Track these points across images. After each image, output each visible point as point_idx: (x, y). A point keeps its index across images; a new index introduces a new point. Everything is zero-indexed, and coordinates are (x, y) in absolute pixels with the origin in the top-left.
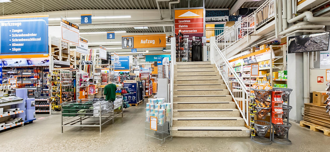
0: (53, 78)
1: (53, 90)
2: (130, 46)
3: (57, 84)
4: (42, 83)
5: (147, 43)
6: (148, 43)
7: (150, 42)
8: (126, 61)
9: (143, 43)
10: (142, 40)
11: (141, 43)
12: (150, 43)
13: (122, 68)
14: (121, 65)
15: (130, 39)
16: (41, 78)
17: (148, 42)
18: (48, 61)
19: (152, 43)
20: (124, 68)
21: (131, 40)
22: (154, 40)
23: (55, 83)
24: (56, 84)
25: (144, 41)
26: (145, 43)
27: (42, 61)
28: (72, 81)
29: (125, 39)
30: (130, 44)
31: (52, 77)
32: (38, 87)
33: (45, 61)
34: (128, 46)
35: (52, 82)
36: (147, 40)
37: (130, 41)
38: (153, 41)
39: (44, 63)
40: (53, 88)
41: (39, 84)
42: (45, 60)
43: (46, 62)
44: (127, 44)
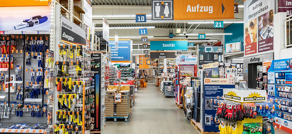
0: (61, 68)
1: (59, 104)
2: (167, 16)
3: (72, 88)
4: (21, 82)
5: (198, 11)
6: (201, 11)
7: (203, 8)
8: (125, 47)
9: (190, 11)
10: (189, 6)
11: (187, 11)
12: (205, 11)
13: (120, 58)
14: (117, 54)
15: (167, 4)
16: (17, 70)
17: (200, 9)
18: (43, 19)
19: (207, 11)
20: (123, 58)
21: (169, 5)
22: (212, 7)
23: (65, 83)
24: (70, 88)
25: (193, 7)
26: (195, 11)
27: (26, 21)
28: (94, 77)
29: (158, 4)
30: (166, 12)
31: (60, 64)
32: (9, 93)
33: (34, 21)
34: (162, 17)
35: (59, 80)
36: (198, 7)
37: (167, 7)
38: (210, 7)
39: (31, 25)
40: (61, 97)
41: (12, 84)
42: (34, 18)
43: (36, 22)
44: (162, 13)
